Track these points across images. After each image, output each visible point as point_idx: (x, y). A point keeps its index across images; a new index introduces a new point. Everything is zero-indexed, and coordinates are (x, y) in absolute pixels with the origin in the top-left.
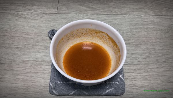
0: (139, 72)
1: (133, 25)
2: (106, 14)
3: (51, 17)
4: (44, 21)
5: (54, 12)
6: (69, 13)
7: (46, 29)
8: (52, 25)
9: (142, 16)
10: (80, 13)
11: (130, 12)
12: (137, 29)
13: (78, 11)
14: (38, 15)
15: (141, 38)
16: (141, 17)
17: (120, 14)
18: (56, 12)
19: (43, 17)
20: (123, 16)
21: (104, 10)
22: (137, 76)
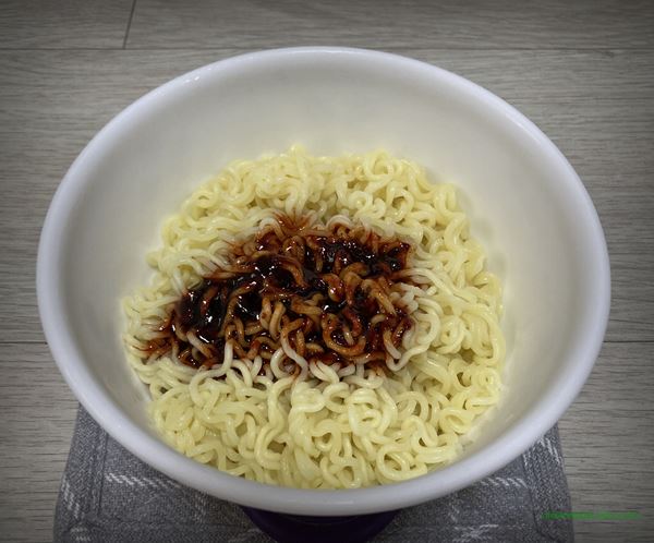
0: (618, 386)
1: (561, 104)
2: (403, 44)
3: (88, 67)
4: (47, 92)
5: (108, 42)
6: (192, 44)
7: (54, 137)
8: (87, 113)
9: (612, 55)
10: (256, 42)
11: (542, 34)
12: (589, 125)
13: (242, 33)
14: (14, 59)
15: (618, 177)
16: (608, 59)
17: (483, 44)
18: (120, 43)
19: (43, 66)
20: (505, 58)
21: (390, 25)
22: (608, 413)
